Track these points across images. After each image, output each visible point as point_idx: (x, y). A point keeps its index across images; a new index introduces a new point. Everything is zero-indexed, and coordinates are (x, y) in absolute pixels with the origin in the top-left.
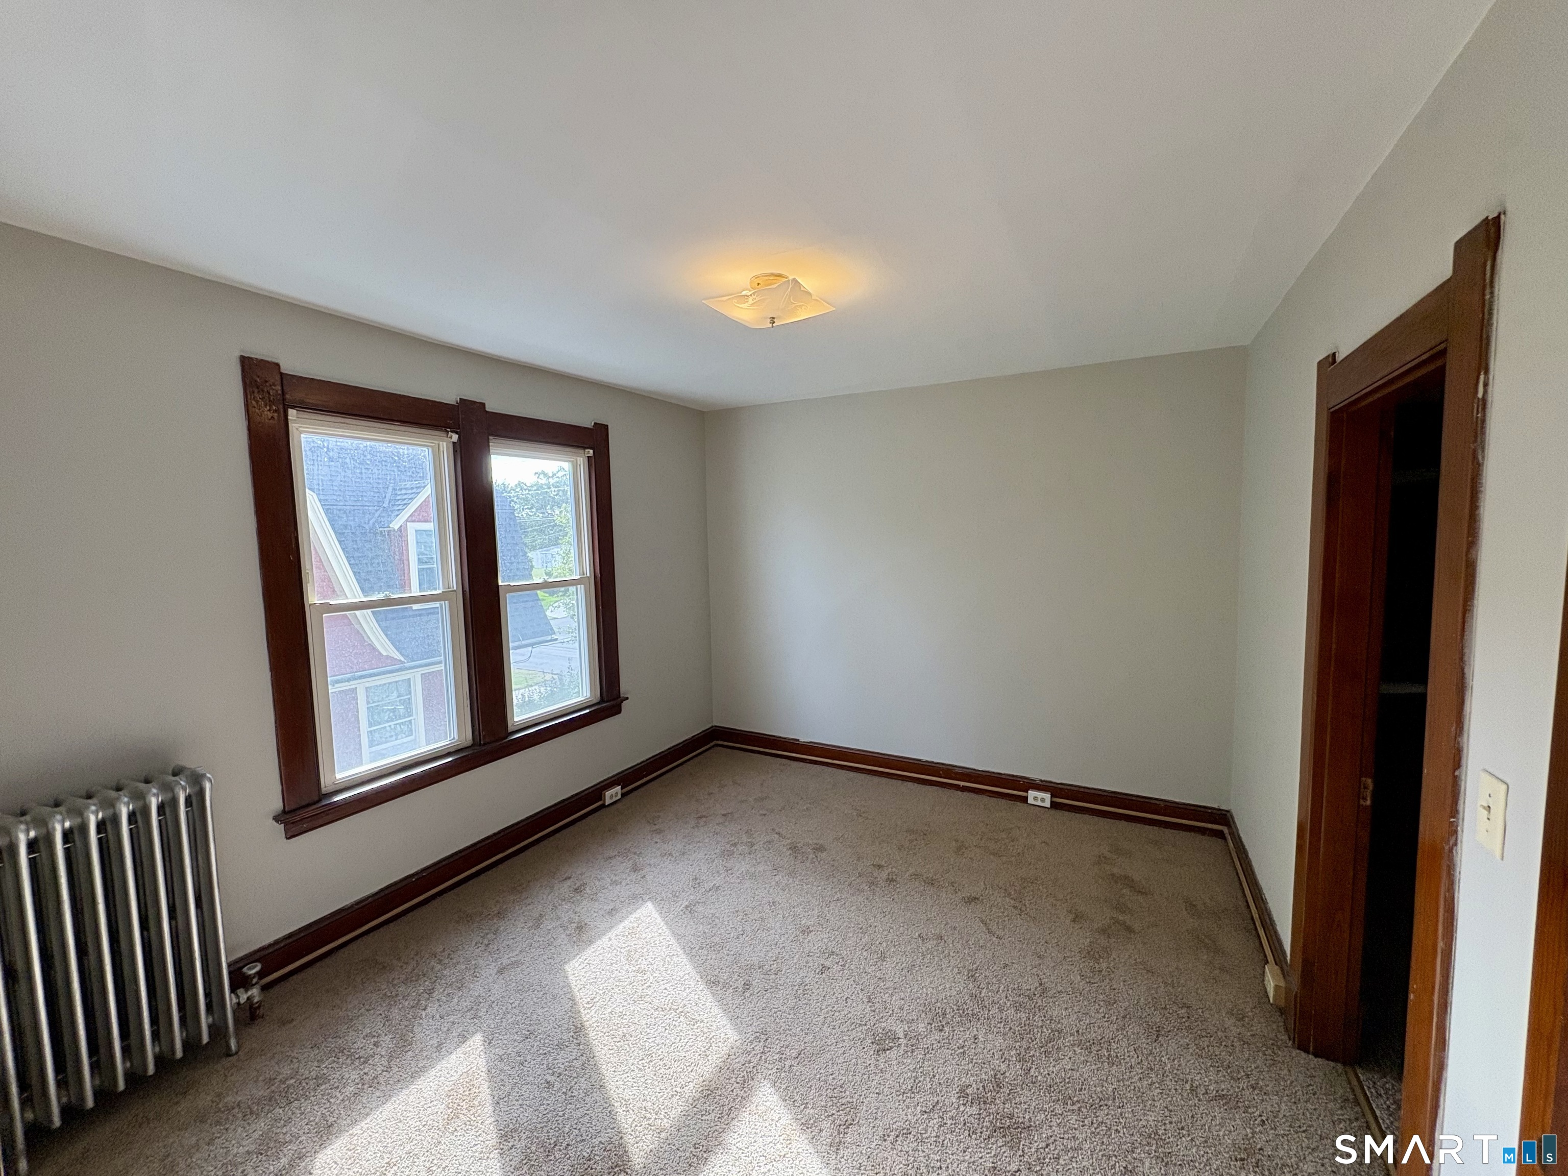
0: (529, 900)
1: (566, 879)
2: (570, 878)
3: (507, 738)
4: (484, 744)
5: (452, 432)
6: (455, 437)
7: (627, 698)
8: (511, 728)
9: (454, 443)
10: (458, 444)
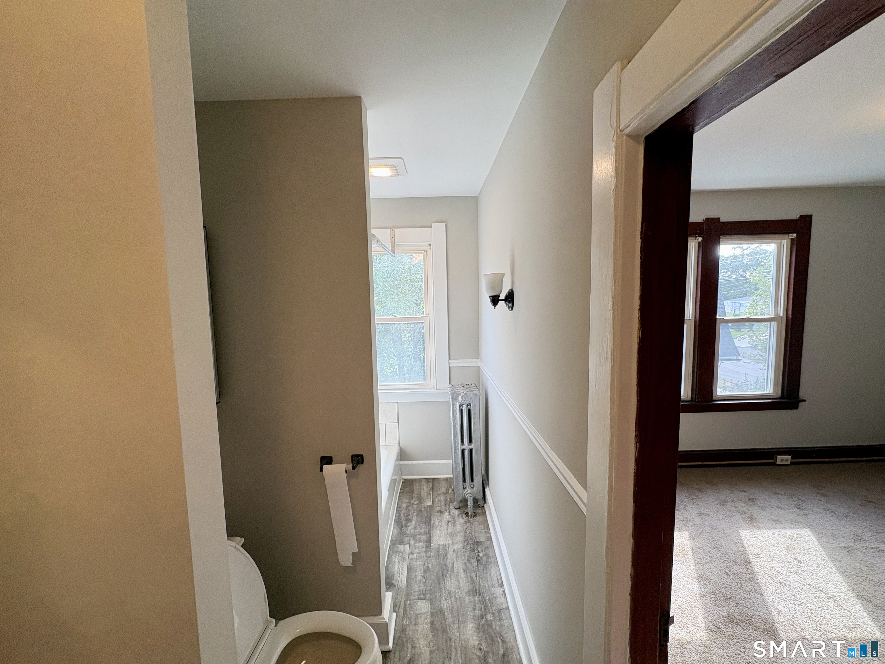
0: (717, 491)
1: (742, 491)
2: (745, 492)
3: (711, 402)
4: (698, 402)
5: (699, 236)
6: (700, 239)
7: (805, 401)
8: (714, 398)
9: (699, 242)
10: (701, 243)
